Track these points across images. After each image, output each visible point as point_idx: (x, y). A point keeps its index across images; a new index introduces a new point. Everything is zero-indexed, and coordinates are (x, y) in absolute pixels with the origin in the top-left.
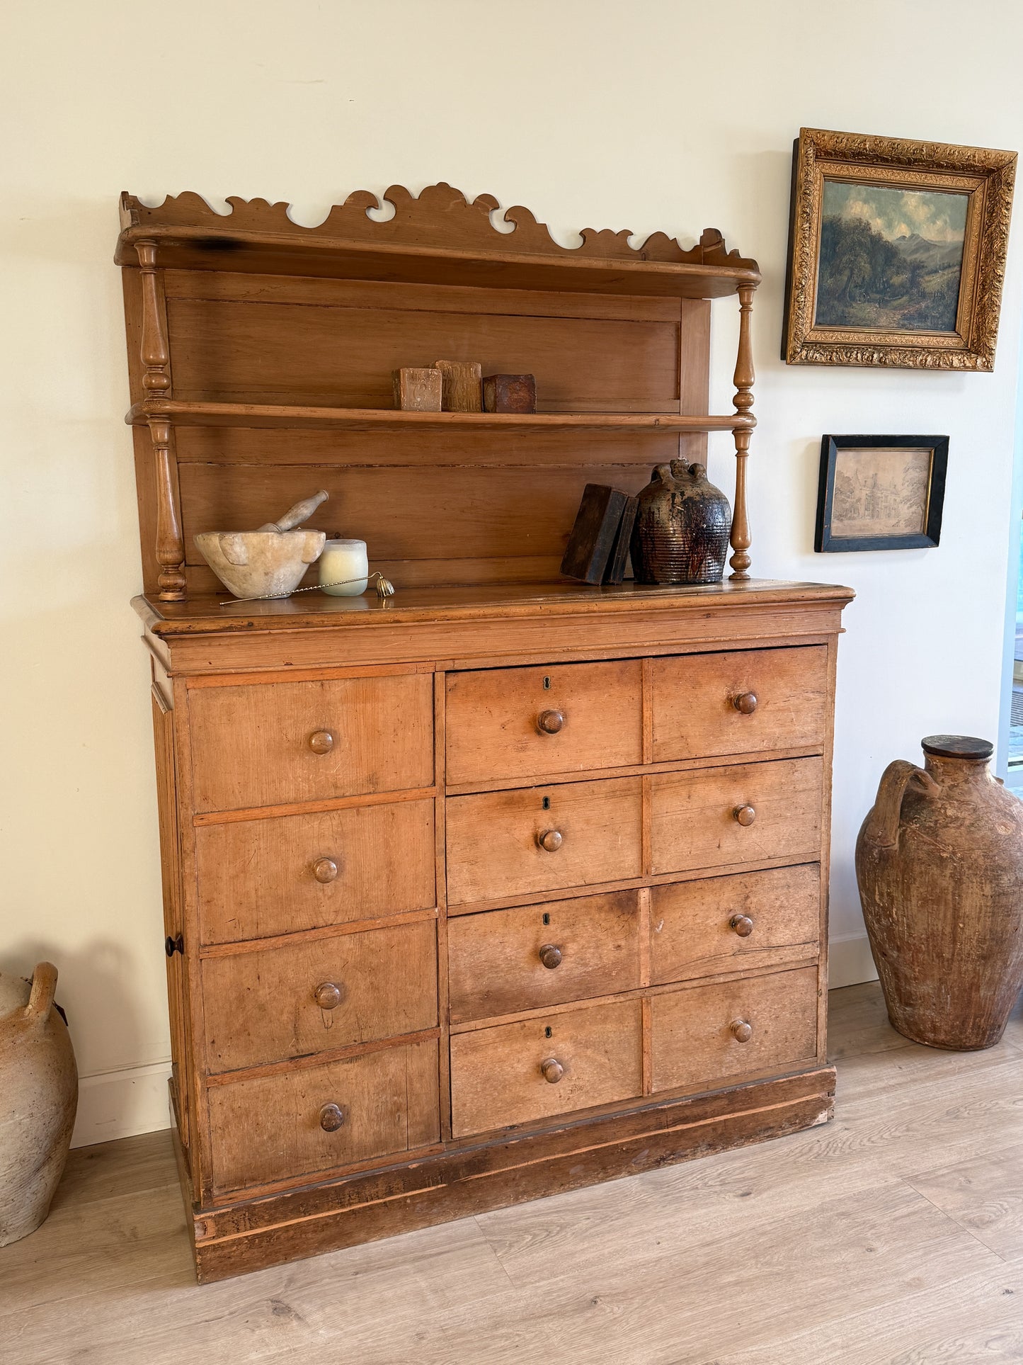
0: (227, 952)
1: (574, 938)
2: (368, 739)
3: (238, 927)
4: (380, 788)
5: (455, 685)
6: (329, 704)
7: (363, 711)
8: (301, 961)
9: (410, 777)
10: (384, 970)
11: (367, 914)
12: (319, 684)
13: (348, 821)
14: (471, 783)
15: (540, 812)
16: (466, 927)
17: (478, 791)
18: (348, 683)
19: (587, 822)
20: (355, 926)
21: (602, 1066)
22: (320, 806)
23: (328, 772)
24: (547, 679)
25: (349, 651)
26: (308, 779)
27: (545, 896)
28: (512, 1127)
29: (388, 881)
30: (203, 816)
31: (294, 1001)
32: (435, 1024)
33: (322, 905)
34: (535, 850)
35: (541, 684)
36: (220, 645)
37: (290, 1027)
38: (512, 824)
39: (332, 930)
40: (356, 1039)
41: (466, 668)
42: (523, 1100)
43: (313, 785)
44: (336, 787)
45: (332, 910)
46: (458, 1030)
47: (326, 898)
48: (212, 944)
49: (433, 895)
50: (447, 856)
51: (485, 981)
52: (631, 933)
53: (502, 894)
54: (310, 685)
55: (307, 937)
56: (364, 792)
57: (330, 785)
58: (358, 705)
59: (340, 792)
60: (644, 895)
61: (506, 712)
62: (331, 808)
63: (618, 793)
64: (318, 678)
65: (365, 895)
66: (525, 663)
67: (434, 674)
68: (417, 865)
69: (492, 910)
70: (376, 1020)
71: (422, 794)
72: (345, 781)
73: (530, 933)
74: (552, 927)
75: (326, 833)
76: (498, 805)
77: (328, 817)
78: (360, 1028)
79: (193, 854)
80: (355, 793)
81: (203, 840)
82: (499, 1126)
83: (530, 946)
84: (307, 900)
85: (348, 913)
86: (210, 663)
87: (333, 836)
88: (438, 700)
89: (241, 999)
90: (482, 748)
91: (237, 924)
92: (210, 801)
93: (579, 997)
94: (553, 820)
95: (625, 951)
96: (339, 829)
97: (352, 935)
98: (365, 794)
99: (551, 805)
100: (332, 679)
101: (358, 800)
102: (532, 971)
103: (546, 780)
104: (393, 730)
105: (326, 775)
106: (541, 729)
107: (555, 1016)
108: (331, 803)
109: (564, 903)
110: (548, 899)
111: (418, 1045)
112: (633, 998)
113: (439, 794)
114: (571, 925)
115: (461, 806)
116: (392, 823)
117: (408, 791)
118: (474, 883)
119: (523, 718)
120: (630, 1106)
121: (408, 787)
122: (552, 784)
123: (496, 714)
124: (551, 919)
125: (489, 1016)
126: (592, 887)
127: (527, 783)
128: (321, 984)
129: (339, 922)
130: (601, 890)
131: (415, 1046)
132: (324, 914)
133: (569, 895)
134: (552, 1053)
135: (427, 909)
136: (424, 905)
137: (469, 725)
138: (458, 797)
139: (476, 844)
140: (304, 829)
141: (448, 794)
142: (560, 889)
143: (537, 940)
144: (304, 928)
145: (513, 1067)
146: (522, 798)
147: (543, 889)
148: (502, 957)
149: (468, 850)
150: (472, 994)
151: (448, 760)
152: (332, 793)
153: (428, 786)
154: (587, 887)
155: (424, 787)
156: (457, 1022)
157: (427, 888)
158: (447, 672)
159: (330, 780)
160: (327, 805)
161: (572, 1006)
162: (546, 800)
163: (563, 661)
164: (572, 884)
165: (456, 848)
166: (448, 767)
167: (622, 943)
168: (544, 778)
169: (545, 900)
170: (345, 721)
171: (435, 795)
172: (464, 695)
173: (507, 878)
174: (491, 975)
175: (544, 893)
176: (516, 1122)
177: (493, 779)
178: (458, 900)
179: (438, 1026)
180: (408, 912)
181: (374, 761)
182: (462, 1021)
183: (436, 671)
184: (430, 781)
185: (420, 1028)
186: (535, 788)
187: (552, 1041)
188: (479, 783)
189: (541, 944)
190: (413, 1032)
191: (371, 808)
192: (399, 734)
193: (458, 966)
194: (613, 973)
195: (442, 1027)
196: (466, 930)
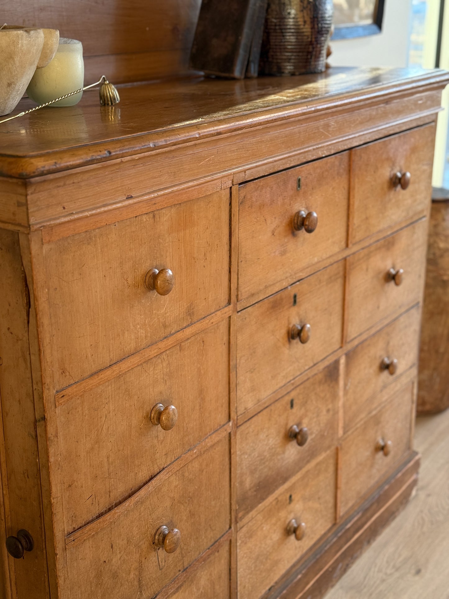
0: (89, 533)
2: (187, 269)
3: (94, 503)
4: (195, 319)
5: (244, 197)
6: (159, 236)
7: (183, 239)
8: (142, 514)
9: (214, 300)
10: (197, 495)
11: (187, 447)
12: (152, 215)
13: (174, 359)
14: (253, 295)
15: (291, 309)
16: (247, 431)
17: (257, 300)
18: (173, 210)
19: (316, 309)
20: (179, 463)
21: (316, 511)
23: (159, 312)
24: (299, 180)
25: (175, 173)
26: (145, 324)
27: (293, 384)
28: (270, 589)
29: (200, 409)
30: (64, 393)
31: (138, 555)
32: (228, 527)
33: (157, 452)
34: (287, 346)
35: (295, 185)
36: (73, 183)
37: (136, 583)
38: (275, 326)
39: (165, 474)
40: (181, 568)
41: (252, 178)
42: (276, 563)
43: (149, 329)
44: (165, 326)
45: (163, 454)
46: (242, 525)
48: (75, 531)
49: (227, 411)
50: (237, 370)
51: (257, 475)
52: (334, 396)
53: (269, 392)
54: (144, 218)
56: (185, 325)
57: (161, 325)
58: (180, 233)
59: (168, 331)
60: (343, 361)
61: (275, 218)
62: (163, 351)
63: (333, 278)
64: (151, 209)
65: (185, 429)
67: (231, 188)
68: (218, 386)
69: (262, 411)
70: (193, 544)
71: (222, 316)
72: (172, 319)
73: (282, 421)
74: (295, 409)
75: (159, 377)
76: (268, 310)
77: (160, 361)
78: (183, 557)
79: (56, 439)
80: (178, 329)
81: (63, 419)
82: (263, 592)
83: (282, 432)
84: (146, 451)
85: (174, 452)
86: (64, 208)
87: (163, 379)
88: (234, 215)
89: (99, 575)
90: (260, 258)
91: (94, 500)
92: (67, 374)
93: (308, 462)
94: (298, 314)
95: (331, 413)
96: (168, 370)
97: (177, 472)
98: (185, 328)
99: (298, 300)
100: (162, 209)
101: (180, 335)
102: (284, 452)
103: (295, 278)
104: (204, 254)
105: (158, 316)
106: (295, 230)
107: (294, 484)
108: (162, 345)
109: (302, 386)
110: (295, 386)
111: (218, 551)
112: (333, 448)
113: (233, 311)
114: (304, 404)
115: (245, 318)
116: (202, 351)
117: (214, 315)
118: (253, 389)
119: (285, 221)
120: (330, 534)
121: (213, 311)
122: (299, 281)
123: (269, 222)
124: (294, 402)
125: (260, 503)
126: (317, 365)
127: (285, 284)
128: (158, 530)
129: (168, 463)
130: (321, 366)
131: (217, 554)
132: (158, 461)
133: (306, 378)
134: (292, 515)
135: (224, 425)
136: (222, 423)
137: (253, 237)
138: (245, 310)
139: (254, 352)
140: (142, 378)
141: (239, 310)
142: (301, 374)
143: (287, 424)
144: (144, 481)
145: (271, 539)
146: (281, 299)
147: (292, 378)
148: (267, 448)
149: (250, 360)
150: (250, 489)
151: (239, 276)
152: (162, 333)
153: (226, 306)
154: (315, 367)
155: (223, 308)
156: (241, 519)
157: (224, 406)
158: (240, 184)
159: (161, 320)
160: (160, 347)
161: (304, 470)
162: (295, 297)
163: (309, 159)
164: (307, 368)
165: (243, 361)
166: (239, 283)
167: (330, 406)
168: (294, 277)
169: (292, 388)
170: (171, 254)
171: (230, 313)
172: (249, 207)
173: (272, 377)
174: (261, 467)
175: (292, 382)
176: (272, 584)
177: (266, 287)
178: (243, 409)
179: (230, 527)
180: (213, 433)
181: (191, 290)
182: (244, 516)
183: (233, 185)
184: (227, 301)
185: (219, 537)
186: (289, 287)
187: (292, 505)
188: (258, 293)
189: (289, 426)
190: (216, 542)
191: (189, 341)
192: (208, 258)
193: (242, 469)
194: (326, 434)
195: (233, 528)
196: (247, 434)
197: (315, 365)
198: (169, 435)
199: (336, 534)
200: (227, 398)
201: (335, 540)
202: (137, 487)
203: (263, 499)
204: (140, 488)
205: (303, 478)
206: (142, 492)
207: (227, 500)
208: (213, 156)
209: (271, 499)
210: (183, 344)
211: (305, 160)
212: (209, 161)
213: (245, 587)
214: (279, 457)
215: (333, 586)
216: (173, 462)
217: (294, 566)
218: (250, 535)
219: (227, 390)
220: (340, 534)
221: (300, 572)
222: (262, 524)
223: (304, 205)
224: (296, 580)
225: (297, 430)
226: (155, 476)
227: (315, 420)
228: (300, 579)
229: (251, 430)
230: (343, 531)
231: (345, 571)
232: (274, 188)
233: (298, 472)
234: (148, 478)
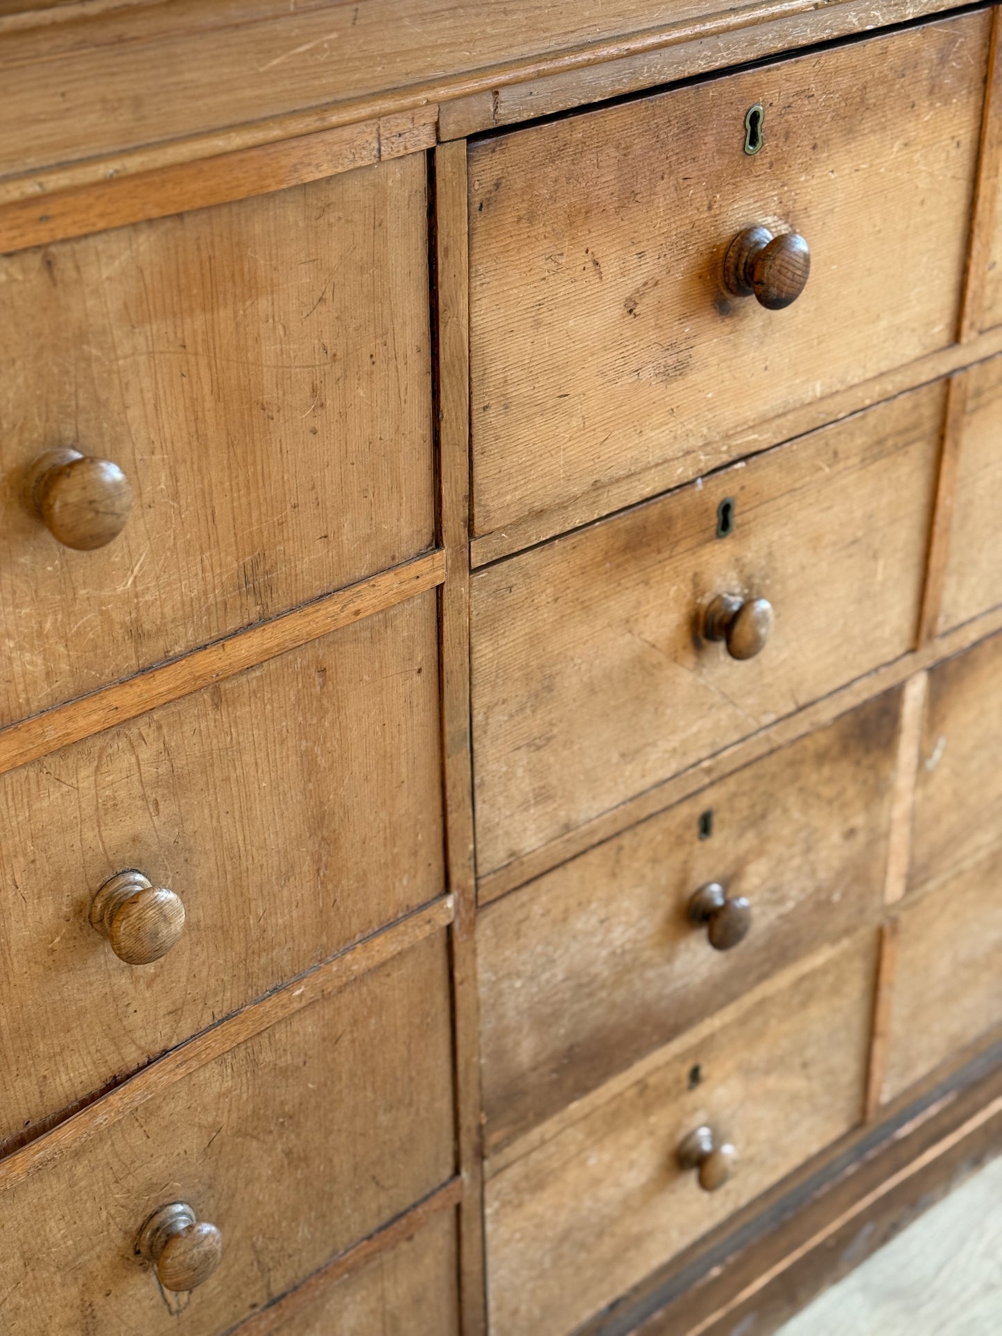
1: (760, 853)
2: (230, 444)
4: (280, 601)
5: (497, 185)
6: (82, 337)
7: (205, 341)
8: (83, 1183)
9: (368, 539)
10: (318, 1106)
11: (265, 983)
12: (35, 261)
13: (188, 734)
14: (539, 514)
15: (709, 548)
16: (520, 915)
17: (558, 530)
18: (145, 242)
19: (815, 543)
20: (233, 1030)
21: (794, 1098)
22: (95, 717)
23: (106, 592)
24: (755, 118)
25: (137, 102)
26: (40, 633)
27: (708, 771)
28: (613, 1306)
29: (318, 870)
31: (74, 1291)
32: (447, 1172)
33: (131, 1010)
34: (690, 660)
35: (737, 136)
38: (639, 604)
39: (172, 1066)
40: (257, 1300)
41: (532, 115)
42: (638, 1241)
43: (61, 649)
44: (139, 635)
45: (162, 1012)
46: (502, 1163)
47: (142, 985)
49: (437, 865)
50: (476, 746)
51: (562, 1029)
52: (878, 791)
53: (608, 801)
55: (99, 1120)
56: (231, 627)
57: (119, 632)
58: (188, 321)
59: (153, 649)
60: (916, 692)
61: (641, 254)
62: (133, 713)
63: (890, 443)
64: (30, 238)
65: (255, 933)
66: (701, 67)
67: (432, 152)
68: (393, 799)
69: (584, 852)
70: (303, 1233)
71: (404, 587)
72: (168, 610)
73: (665, 876)
74: (717, 839)
75: (122, 794)
76: (607, 556)
77: (123, 743)
78: (264, 1270)
80: (203, 638)
82: (587, 1314)
83: (667, 903)
84: (82, 1013)
85: (210, 1002)
87: (144, 797)
88: (446, 250)
90: (572, 394)
93: (764, 977)
94: (738, 563)
95: (861, 839)
96: (163, 769)
97: (229, 1057)
98: (235, 634)
99: (736, 520)
100: (86, 236)
101: (210, 661)
102: (669, 960)
103: (728, 452)
104: (308, 389)
105: (102, 604)
106: (727, 295)
107: (712, 1037)
108: (128, 698)
109: (747, 773)
110: (715, 776)
111: (410, 1238)
112: (865, 934)
113: (453, 570)
114: (757, 819)
115: (510, 589)
116: (320, 700)
117: (364, 586)
118: (543, 796)
119: (684, 264)
120: (840, 1151)
121: (364, 572)
122: (745, 458)
123: (610, 267)
124: (716, 820)
125: (572, 1100)
126: (811, 710)
127: (681, 472)
128: (151, 1217)
129: (187, 1034)
130: (827, 713)
131: (404, 1246)
132: (139, 1033)
133: (764, 748)
134: (701, 1117)
135: (423, 907)
136: (416, 901)
137: (538, 324)
138: (506, 564)
139: (549, 689)
140: (45, 803)
141: (476, 563)
142: (743, 740)
143: (683, 882)
144: (82, 1095)
145: (618, 1184)
146: (668, 521)
147: (705, 754)
148: (604, 953)
149: (528, 711)
150: (534, 1069)
151: (476, 458)
152: (127, 658)
153: (420, 555)
154: (801, 715)
155: (409, 561)
156: (498, 1148)
157: (423, 852)
158: (472, 138)
159: (117, 616)
160: (115, 704)
161: (748, 1000)
162: (726, 509)
163: (803, 42)
164: (771, 718)
165: (499, 717)
166: (478, 479)
167: (859, 820)
168: (724, 448)
169: (707, 780)
170: (149, 395)
171: (440, 576)
172: (520, 219)
173: (623, 755)
174: (576, 1007)
175: (705, 764)
176: (620, 1291)
177: (597, 486)
178: (502, 854)
179: (457, 1171)
180: (376, 934)
181: (255, 514)
182: (509, 1140)
183: (439, 142)
184: (426, 537)
185: (410, 1201)
186: (699, 481)
187: (701, 1091)
188: (563, 506)
189: (691, 889)
190: (399, 1216)
191: (258, 673)
192: (328, 402)
193: (501, 1017)
194: (836, 897)
195: (465, 1174)
196: (521, 922)
197: (800, 709)
198: (186, 957)
199: (859, 1151)
200: (436, 829)
201: (851, 1170)
202: (50, 1114)
203: (583, 1090)
204: (64, 1116)
205: (742, 1021)
206: (66, 1134)
207: (445, 1105)
208: (334, 36)
209: (618, 1084)
210: (227, 685)
211: (780, 46)
212: (311, 52)
213: (515, 1312)
214: (650, 974)
215: (836, 1280)
216: (208, 1030)
217: (704, 1240)
218: (537, 1183)
219: (437, 803)
220: (871, 1154)
221: (720, 1261)
222: (580, 1152)
223: (773, 206)
224: (700, 1283)
225: (719, 901)
226: (129, 1076)
227: (796, 862)
228: (717, 1280)
229: (537, 909)
230: (885, 1144)
231: (885, 1239)
232: (637, 149)
233: (721, 1006)
234: (99, 1085)
